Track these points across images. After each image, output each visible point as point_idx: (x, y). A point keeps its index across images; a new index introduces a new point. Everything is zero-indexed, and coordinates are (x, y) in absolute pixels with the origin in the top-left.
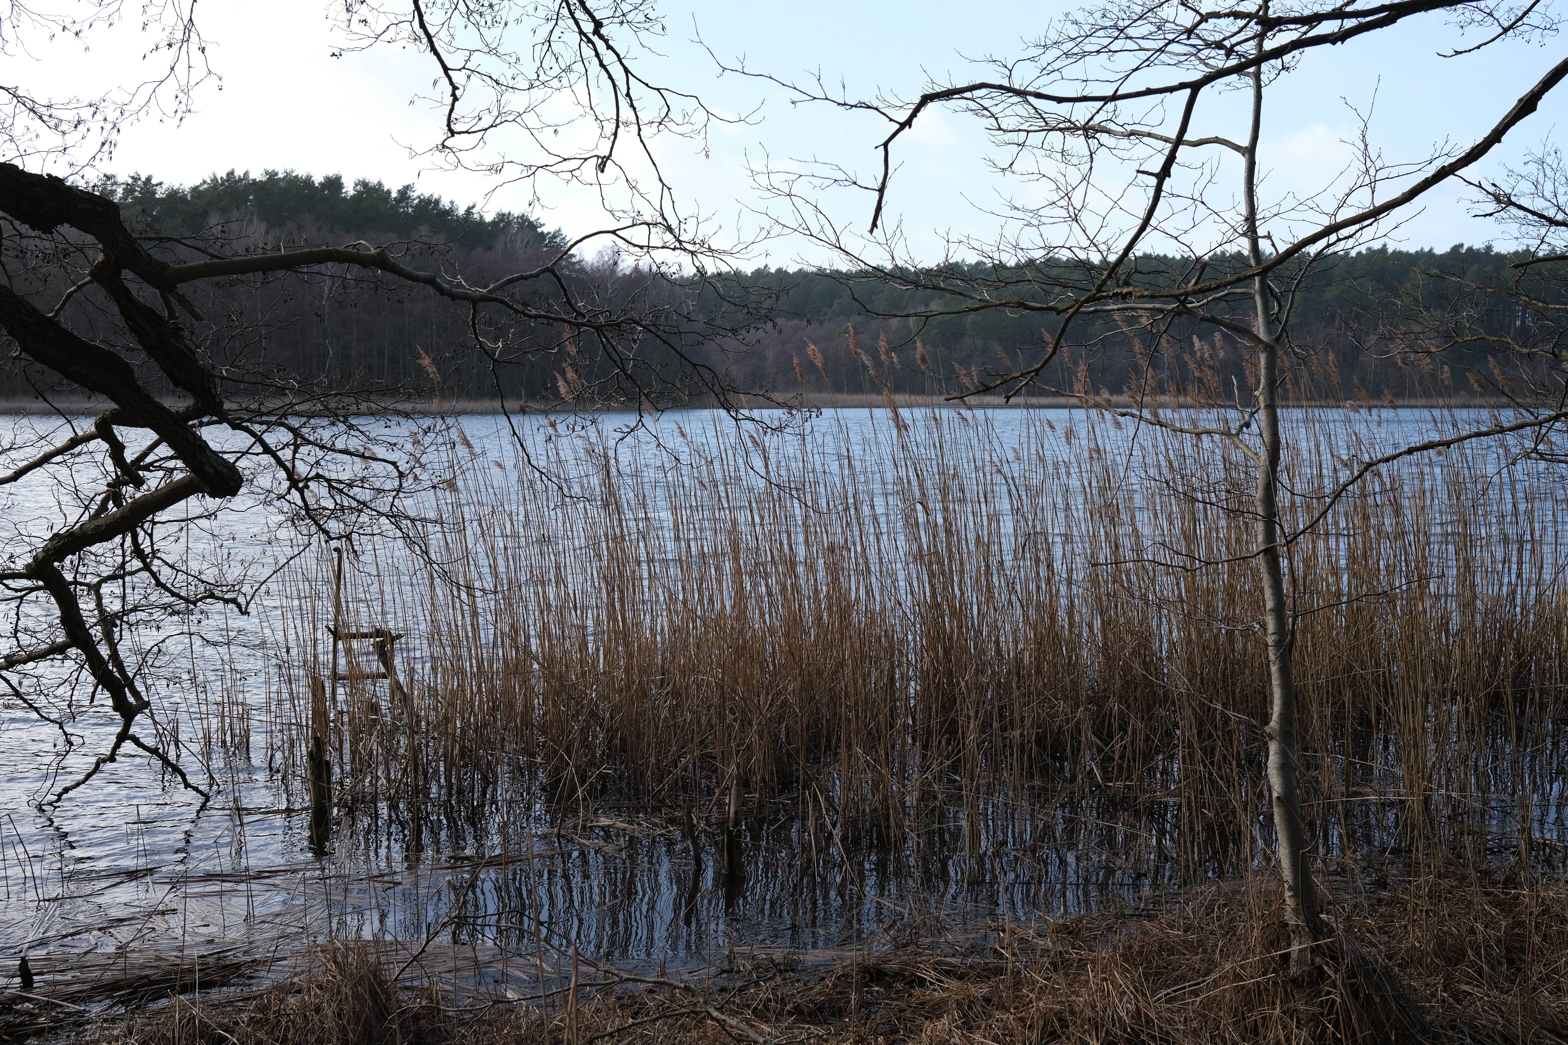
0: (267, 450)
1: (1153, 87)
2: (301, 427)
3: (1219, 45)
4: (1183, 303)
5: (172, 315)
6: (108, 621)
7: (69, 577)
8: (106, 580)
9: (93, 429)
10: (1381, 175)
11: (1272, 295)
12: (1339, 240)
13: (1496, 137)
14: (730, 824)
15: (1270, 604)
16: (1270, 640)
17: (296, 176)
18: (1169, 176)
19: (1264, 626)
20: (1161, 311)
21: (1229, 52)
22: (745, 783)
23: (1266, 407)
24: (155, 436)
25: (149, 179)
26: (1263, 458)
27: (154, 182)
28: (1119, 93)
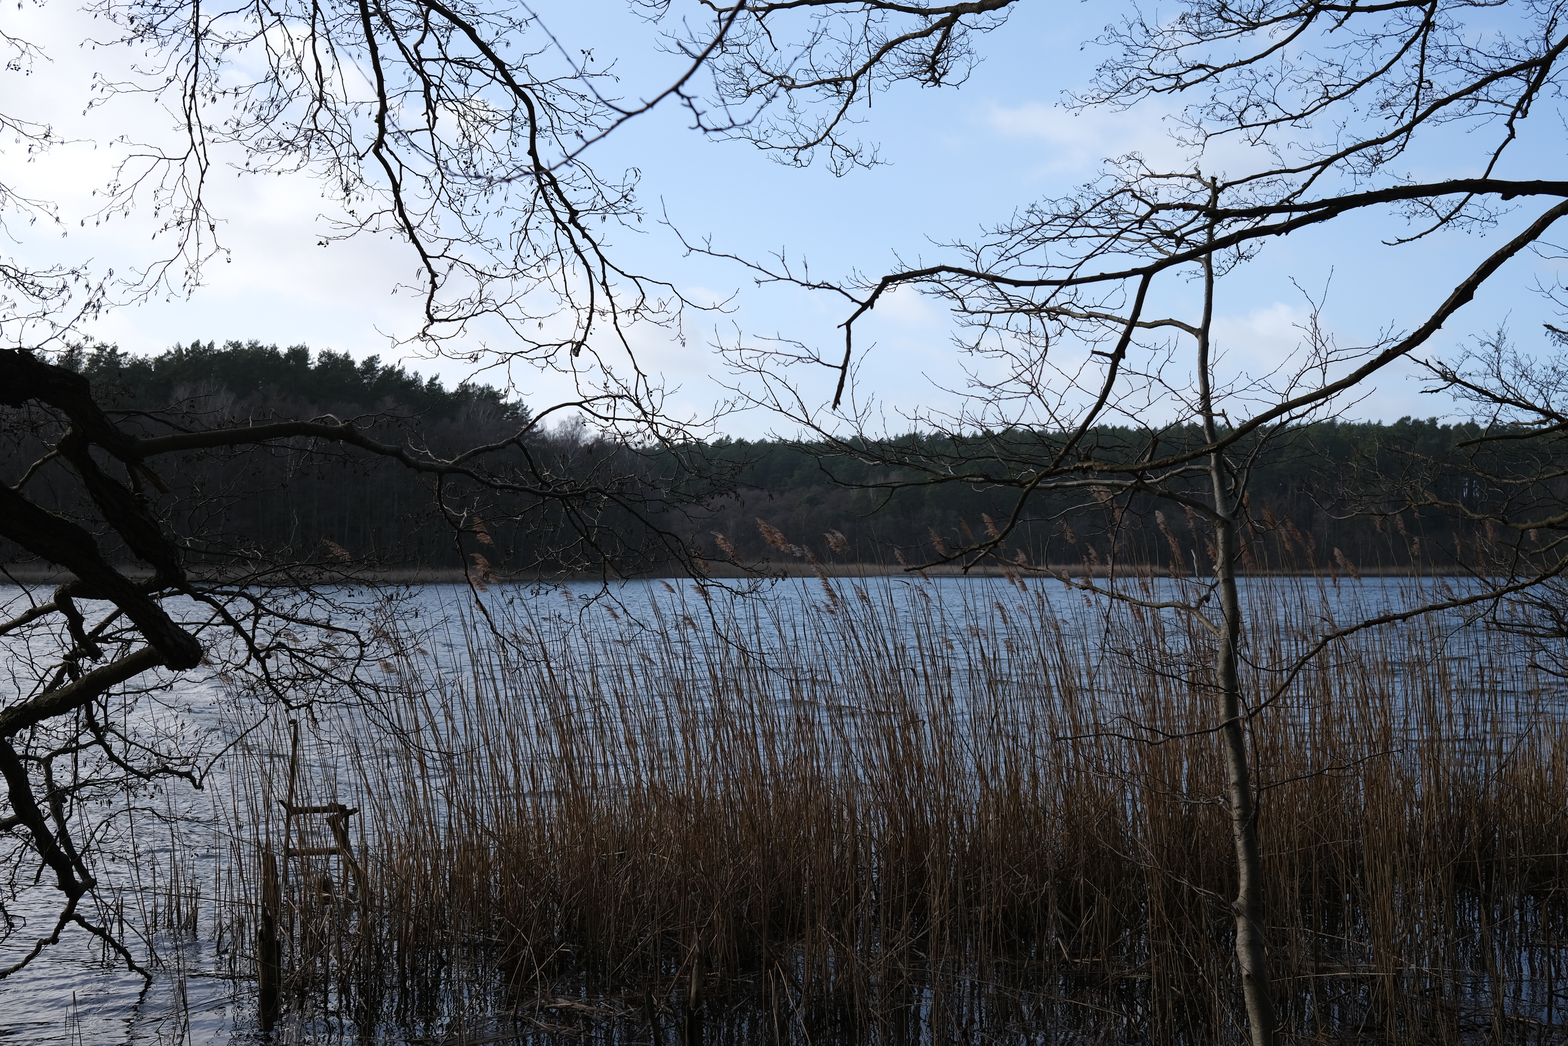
0: (228, 620)
1: (1106, 272)
2: (262, 597)
3: (1169, 235)
4: (1141, 479)
5: (137, 487)
6: (57, 796)
7: (19, 750)
8: (57, 753)
9: (52, 601)
10: (1330, 358)
11: (1228, 471)
12: (1291, 418)
13: (1436, 322)
14: (691, 1005)
15: (1233, 778)
16: (1235, 814)
17: (261, 348)
18: (1124, 357)
19: (1228, 800)
20: (1120, 487)
21: (1180, 241)
22: (705, 961)
23: (1224, 581)
24: (113, 607)
25: (114, 350)
26: (1223, 632)
27: (119, 352)
28: (1074, 277)
